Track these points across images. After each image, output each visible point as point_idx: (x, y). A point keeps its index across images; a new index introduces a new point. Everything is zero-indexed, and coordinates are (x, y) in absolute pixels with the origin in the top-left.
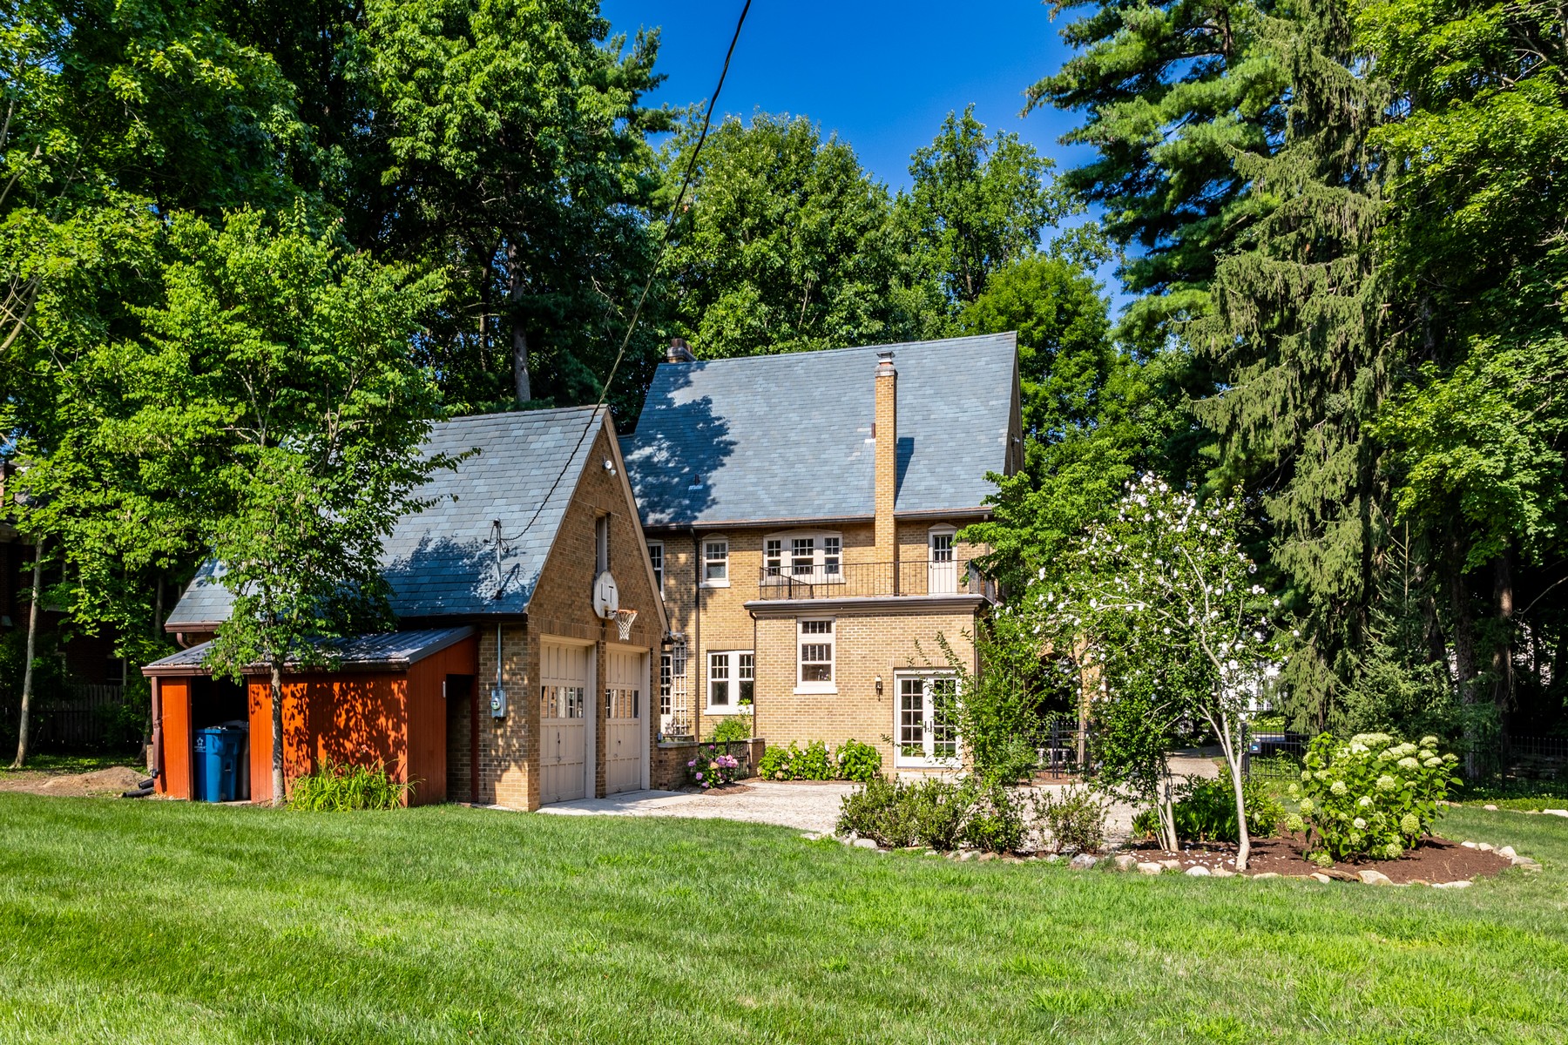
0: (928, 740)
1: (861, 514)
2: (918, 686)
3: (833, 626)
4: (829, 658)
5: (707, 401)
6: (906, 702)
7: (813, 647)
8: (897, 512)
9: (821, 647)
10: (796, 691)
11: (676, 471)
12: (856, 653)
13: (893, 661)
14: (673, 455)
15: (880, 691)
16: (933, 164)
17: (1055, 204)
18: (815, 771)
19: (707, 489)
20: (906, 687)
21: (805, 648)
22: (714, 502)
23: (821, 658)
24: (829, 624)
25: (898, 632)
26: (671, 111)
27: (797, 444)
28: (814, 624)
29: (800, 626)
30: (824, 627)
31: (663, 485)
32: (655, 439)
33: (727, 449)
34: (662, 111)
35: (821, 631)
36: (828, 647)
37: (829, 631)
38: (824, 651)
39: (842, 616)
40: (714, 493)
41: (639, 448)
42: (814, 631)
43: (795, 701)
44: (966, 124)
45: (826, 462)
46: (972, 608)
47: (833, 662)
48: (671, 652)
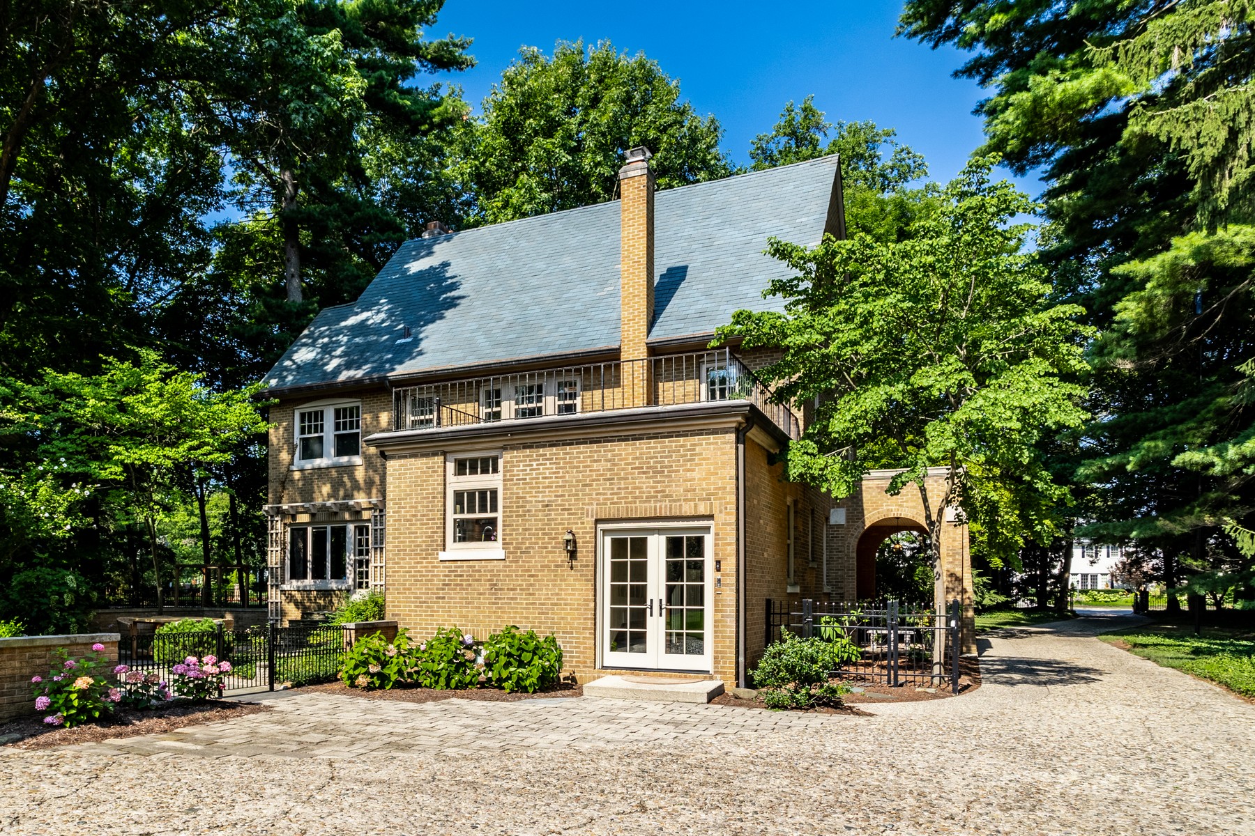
0: (656, 627)
1: (603, 345)
2: (640, 547)
3: (501, 462)
4: (494, 509)
5: (445, 265)
6: (618, 571)
7: (471, 494)
8: (651, 339)
9: (483, 493)
10: (443, 556)
11: (389, 330)
12: (534, 500)
13: (595, 509)
14: (389, 317)
15: (573, 554)
16: (773, 146)
17: (895, 172)
18: (437, 674)
19: (417, 342)
20: (619, 547)
21: (459, 495)
22: (421, 353)
23: (483, 509)
24: (495, 460)
25: (602, 466)
26: (457, 41)
27: (537, 288)
28: (474, 462)
29: (451, 466)
30: (488, 465)
31: (369, 344)
32: (377, 304)
33: (452, 303)
34: (447, 40)
35: (485, 471)
36: (494, 493)
37: (495, 470)
38: (487, 499)
39: (513, 448)
40: (423, 345)
41: (357, 314)
42: (474, 471)
43: (441, 570)
44: (805, 110)
45: (568, 300)
46: (733, 422)
47: (499, 515)
48: (369, 521)
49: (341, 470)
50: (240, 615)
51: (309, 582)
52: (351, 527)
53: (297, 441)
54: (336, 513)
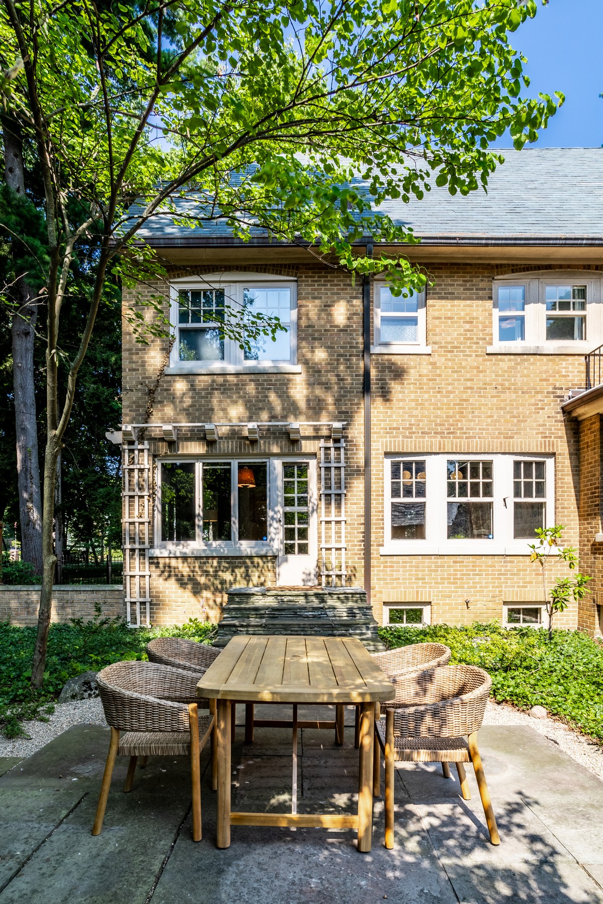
48: (314, 455)
49: (261, 378)
50: (68, 597)
51: (196, 545)
52: (277, 465)
53: (174, 332)
54: (254, 442)
